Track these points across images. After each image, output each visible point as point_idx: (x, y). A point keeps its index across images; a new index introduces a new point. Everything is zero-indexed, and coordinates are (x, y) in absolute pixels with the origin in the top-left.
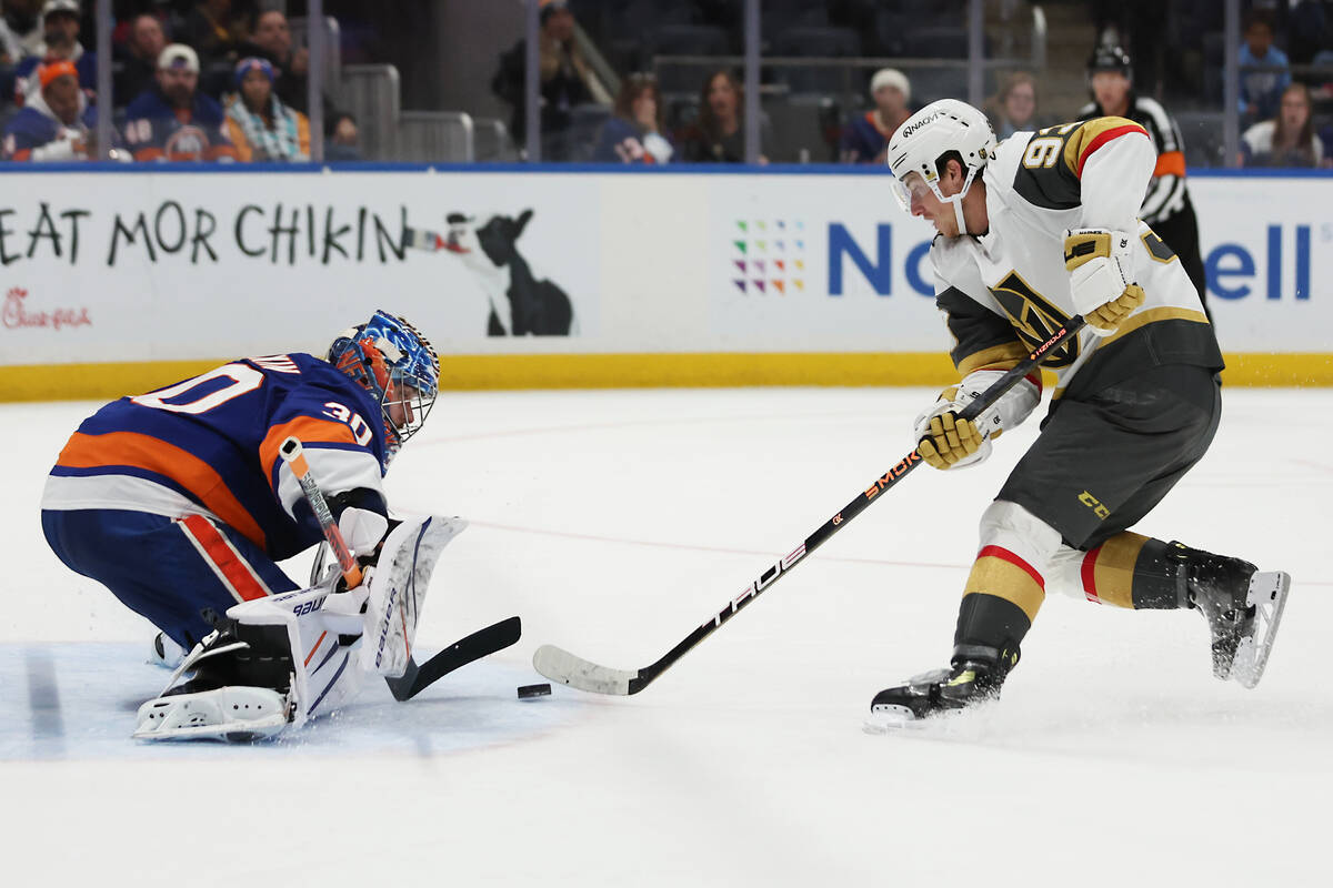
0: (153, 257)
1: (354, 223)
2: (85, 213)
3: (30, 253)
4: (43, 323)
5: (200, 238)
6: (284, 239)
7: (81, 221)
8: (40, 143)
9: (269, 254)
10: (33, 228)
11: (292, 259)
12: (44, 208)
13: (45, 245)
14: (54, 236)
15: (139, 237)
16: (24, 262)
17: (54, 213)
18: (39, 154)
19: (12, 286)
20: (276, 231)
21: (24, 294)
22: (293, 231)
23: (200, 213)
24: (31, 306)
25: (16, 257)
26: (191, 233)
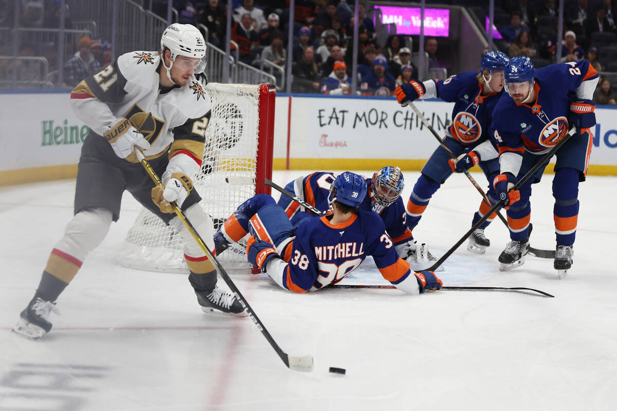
0: (367, 126)
1: (431, 118)
2: (347, 112)
3: (329, 123)
4: (332, 145)
5: (382, 120)
6: (409, 122)
7: (345, 114)
8: (333, 88)
9: (404, 126)
10: (330, 116)
11: (411, 128)
12: (334, 109)
13: (334, 121)
14: (337, 118)
15: (363, 119)
16: (327, 126)
17: (337, 111)
18: (332, 92)
19: (323, 133)
20: (406, 119)
21: (326, 136)
22: (412, 119)
23: (383, 113)
24: (329, 140)
25: (324, 125)
26: (380, 119)
